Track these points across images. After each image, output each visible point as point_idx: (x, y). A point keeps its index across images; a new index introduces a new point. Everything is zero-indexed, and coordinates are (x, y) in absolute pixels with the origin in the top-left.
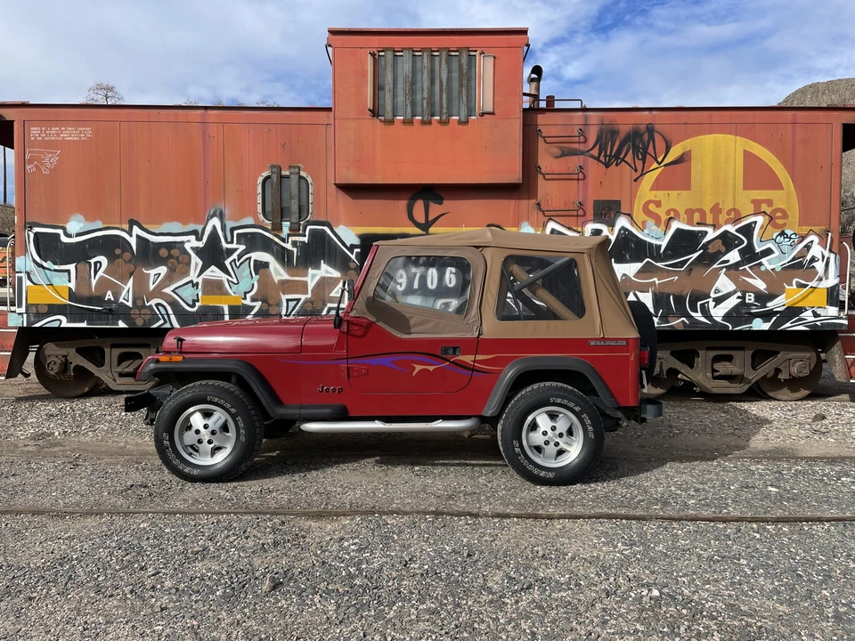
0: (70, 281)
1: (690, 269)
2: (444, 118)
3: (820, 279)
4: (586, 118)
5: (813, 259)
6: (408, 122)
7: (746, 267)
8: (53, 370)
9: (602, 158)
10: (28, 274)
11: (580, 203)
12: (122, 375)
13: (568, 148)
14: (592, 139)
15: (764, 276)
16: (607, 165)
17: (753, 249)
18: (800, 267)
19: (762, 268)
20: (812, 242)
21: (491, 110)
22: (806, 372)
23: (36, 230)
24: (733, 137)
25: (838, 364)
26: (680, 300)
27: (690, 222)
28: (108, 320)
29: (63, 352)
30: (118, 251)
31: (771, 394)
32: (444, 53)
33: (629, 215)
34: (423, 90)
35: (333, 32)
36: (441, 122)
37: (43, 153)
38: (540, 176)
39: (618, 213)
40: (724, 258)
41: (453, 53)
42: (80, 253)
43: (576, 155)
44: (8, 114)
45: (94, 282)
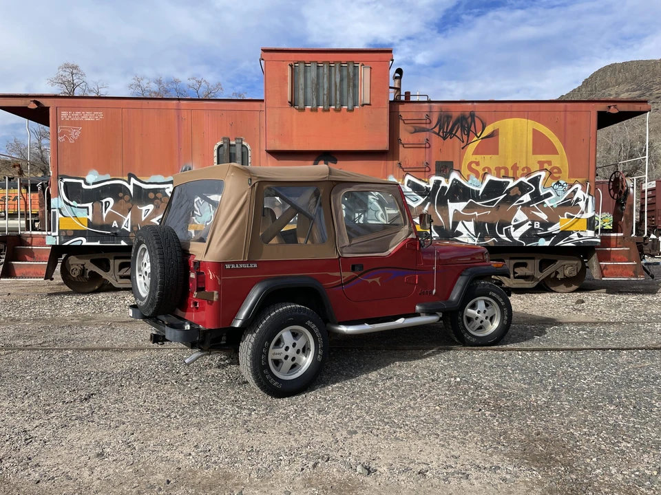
0: (88, 214)
1: (498, 206)
2: (338, 107)
3: (582, 213)
4: (430, 107)
5: (578, 200)
6: (314, 110)
7: (535, 205)
8: (75, 274)
9: (441, 134)
10: (60, 209)
11: (427, 163)
12: (122, 277)
13: (419, 127)
14: (435, 121)
15: (546, 210)
16: (444, 138)
17: (539, 193)
18: (570, 205)
19: (545, 206)
20: (577, 188)
21: (368, 102)
22: (574, 274)
23: (65, 180)
24: (526, 120)
25: (594, 267)
26: (491, 226)
27: (498, 176)
28: (114, 240)
29: (82, 262)
30: (121, 195)
31: (553, 289)
32: (338, 65)
33: (459, 171)
34: (324, 89)
35: (265, 51)
36: (335, 110)
37: (70, 128)
38: (401, 146)
39: (452, 169)
40: (520, 199)
41: (343, 65)
42: (95, 196)
43: (424, 131)
44: (45, 103)
45: (105, 215)
